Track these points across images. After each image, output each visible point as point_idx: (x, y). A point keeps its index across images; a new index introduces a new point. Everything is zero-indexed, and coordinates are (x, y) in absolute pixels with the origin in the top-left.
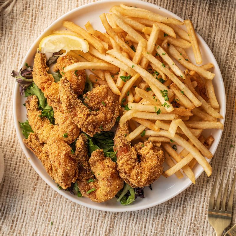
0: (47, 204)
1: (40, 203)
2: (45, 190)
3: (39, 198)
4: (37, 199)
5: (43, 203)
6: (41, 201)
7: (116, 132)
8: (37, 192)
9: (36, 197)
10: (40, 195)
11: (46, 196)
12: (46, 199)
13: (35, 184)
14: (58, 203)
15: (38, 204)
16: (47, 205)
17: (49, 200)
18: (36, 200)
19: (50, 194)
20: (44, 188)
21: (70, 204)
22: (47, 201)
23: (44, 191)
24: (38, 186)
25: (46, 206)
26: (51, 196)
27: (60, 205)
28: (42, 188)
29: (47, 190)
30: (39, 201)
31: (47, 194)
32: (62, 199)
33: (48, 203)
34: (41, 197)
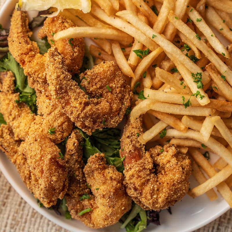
0: (21, 226)
1: (11, 224)
2: (20, 205)
3: (11, 217)
4: (8, 218)
5: (15, 224)
6: (14, 222)
7: (124, 130)
8: (8, 209)
9: (6, 216)
10: (12, 214)
11: (20, 215)
12: (20, 220)
13: (5, 197)
14: (36, 226)
15: (9, 225)
16: (22, 228)
17: (24, 220)
18: (5, 220)
19: (26, 212)
20: (18, 203)
21: (54, 228)
22: (22, 222)
23: (17, 207)
24: (9, 201)
25: (19, 229)
26: (28, 215)
27: (40, 228)
28: (14, 203)
29: (22, 207)
30: (9, 221)
31: (21, 212)
32: (42, 221)
33: (23, 225)
34: (13, 216)
